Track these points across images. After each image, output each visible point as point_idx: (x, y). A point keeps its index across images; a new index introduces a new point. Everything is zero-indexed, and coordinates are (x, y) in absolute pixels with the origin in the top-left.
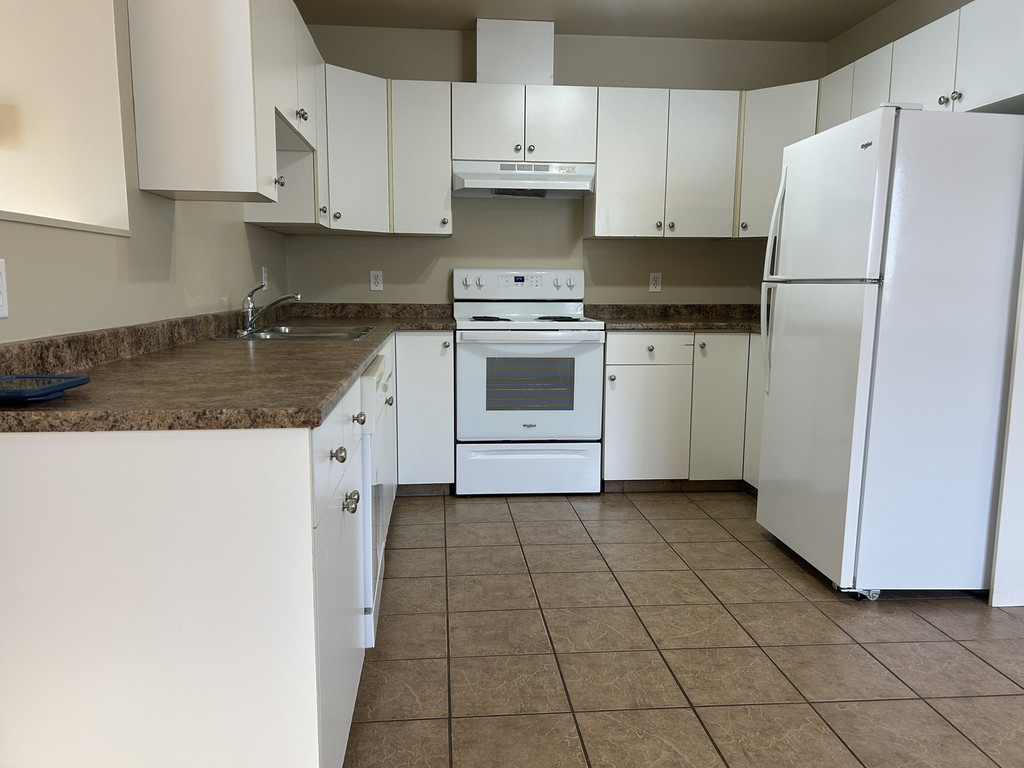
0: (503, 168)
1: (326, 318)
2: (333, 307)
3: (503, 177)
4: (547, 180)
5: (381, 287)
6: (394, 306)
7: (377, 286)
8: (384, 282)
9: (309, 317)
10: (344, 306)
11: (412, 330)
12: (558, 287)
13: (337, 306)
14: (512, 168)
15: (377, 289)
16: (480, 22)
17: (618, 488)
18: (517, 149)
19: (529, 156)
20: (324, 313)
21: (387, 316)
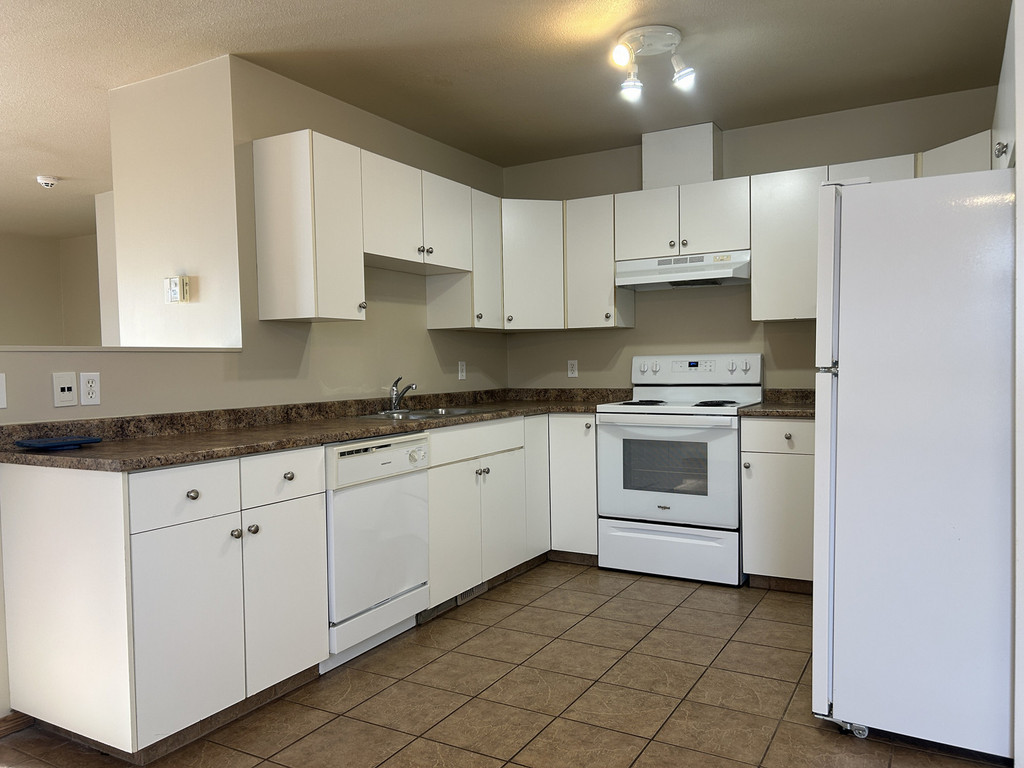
0: (660, 263)
1: (533, 401)
2: (538, 392)
3: (661, 272)
4: (703, 270)
5: (576, 374)
6: (585, 390)
7: (574, 374)
8: (579, 370)
9: (521, 400)
10: (546, 391)
11: (559, 412)
12: (732, 371)
13: (541, 391)
14: (669, 262)
15: (573, 376)
16: (645, 137)
17: (765, 585)
18: (672, 245)
19: (684, 251)
20: (532, 396)
21: (579, 399)
